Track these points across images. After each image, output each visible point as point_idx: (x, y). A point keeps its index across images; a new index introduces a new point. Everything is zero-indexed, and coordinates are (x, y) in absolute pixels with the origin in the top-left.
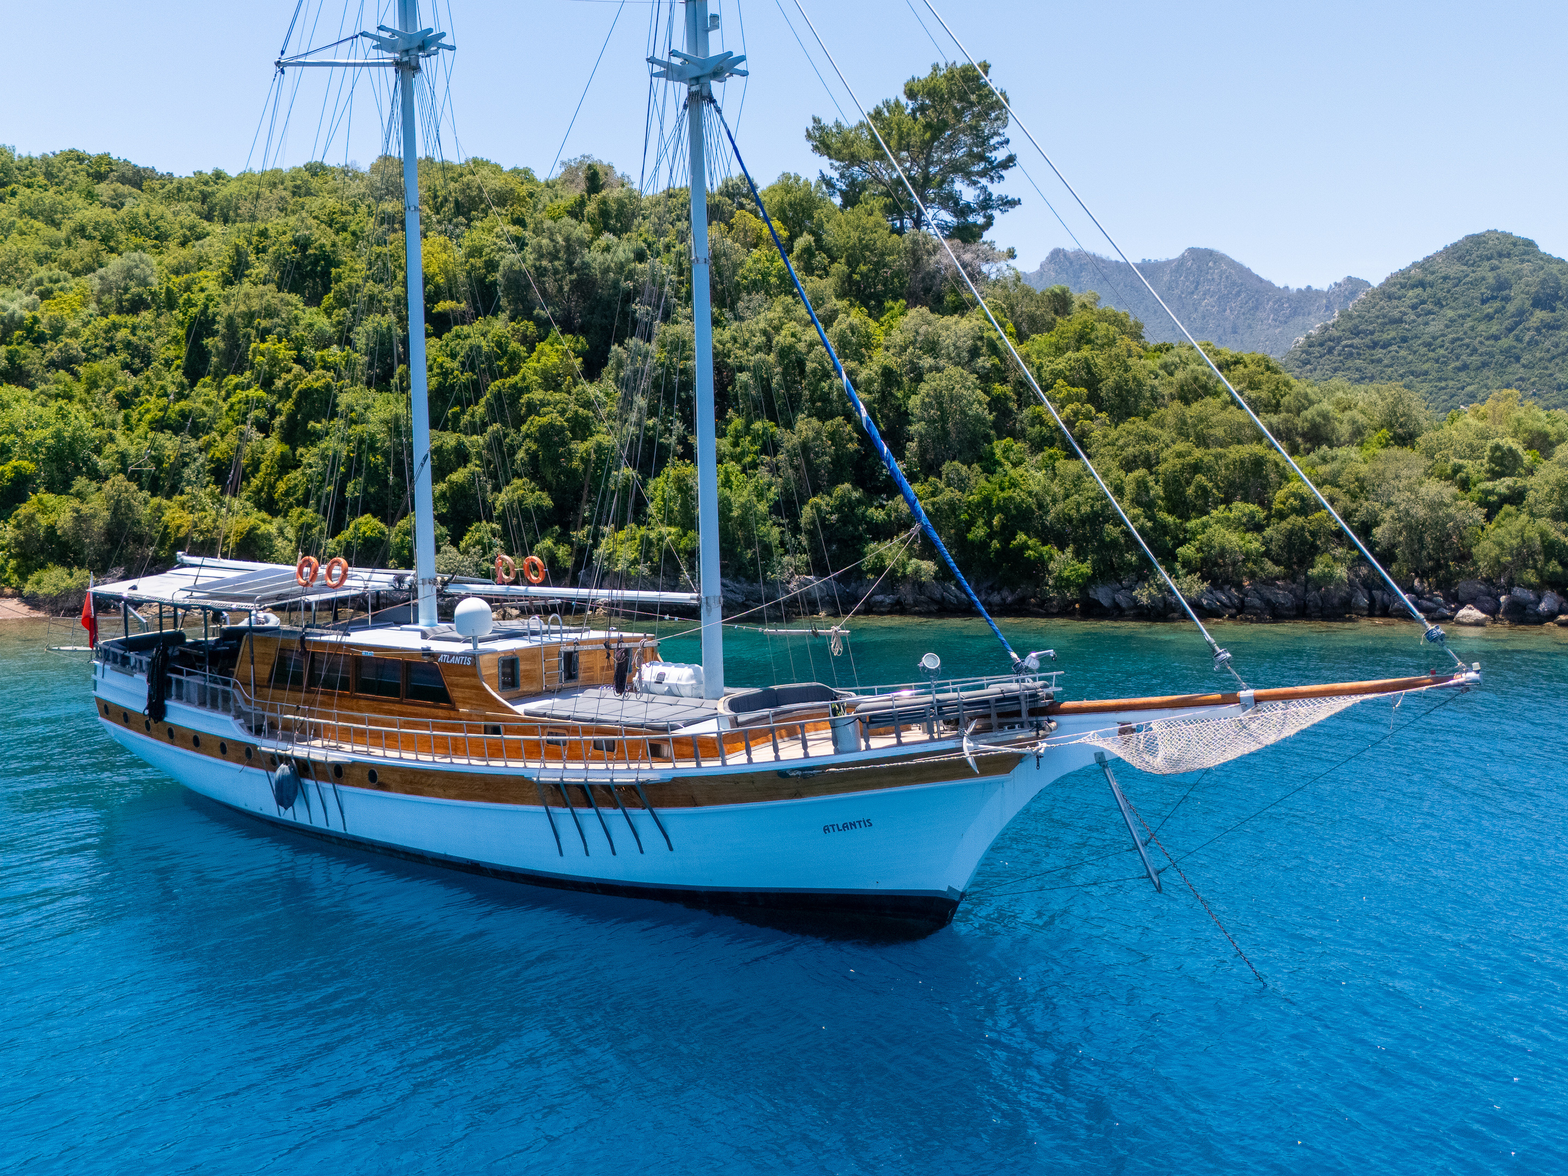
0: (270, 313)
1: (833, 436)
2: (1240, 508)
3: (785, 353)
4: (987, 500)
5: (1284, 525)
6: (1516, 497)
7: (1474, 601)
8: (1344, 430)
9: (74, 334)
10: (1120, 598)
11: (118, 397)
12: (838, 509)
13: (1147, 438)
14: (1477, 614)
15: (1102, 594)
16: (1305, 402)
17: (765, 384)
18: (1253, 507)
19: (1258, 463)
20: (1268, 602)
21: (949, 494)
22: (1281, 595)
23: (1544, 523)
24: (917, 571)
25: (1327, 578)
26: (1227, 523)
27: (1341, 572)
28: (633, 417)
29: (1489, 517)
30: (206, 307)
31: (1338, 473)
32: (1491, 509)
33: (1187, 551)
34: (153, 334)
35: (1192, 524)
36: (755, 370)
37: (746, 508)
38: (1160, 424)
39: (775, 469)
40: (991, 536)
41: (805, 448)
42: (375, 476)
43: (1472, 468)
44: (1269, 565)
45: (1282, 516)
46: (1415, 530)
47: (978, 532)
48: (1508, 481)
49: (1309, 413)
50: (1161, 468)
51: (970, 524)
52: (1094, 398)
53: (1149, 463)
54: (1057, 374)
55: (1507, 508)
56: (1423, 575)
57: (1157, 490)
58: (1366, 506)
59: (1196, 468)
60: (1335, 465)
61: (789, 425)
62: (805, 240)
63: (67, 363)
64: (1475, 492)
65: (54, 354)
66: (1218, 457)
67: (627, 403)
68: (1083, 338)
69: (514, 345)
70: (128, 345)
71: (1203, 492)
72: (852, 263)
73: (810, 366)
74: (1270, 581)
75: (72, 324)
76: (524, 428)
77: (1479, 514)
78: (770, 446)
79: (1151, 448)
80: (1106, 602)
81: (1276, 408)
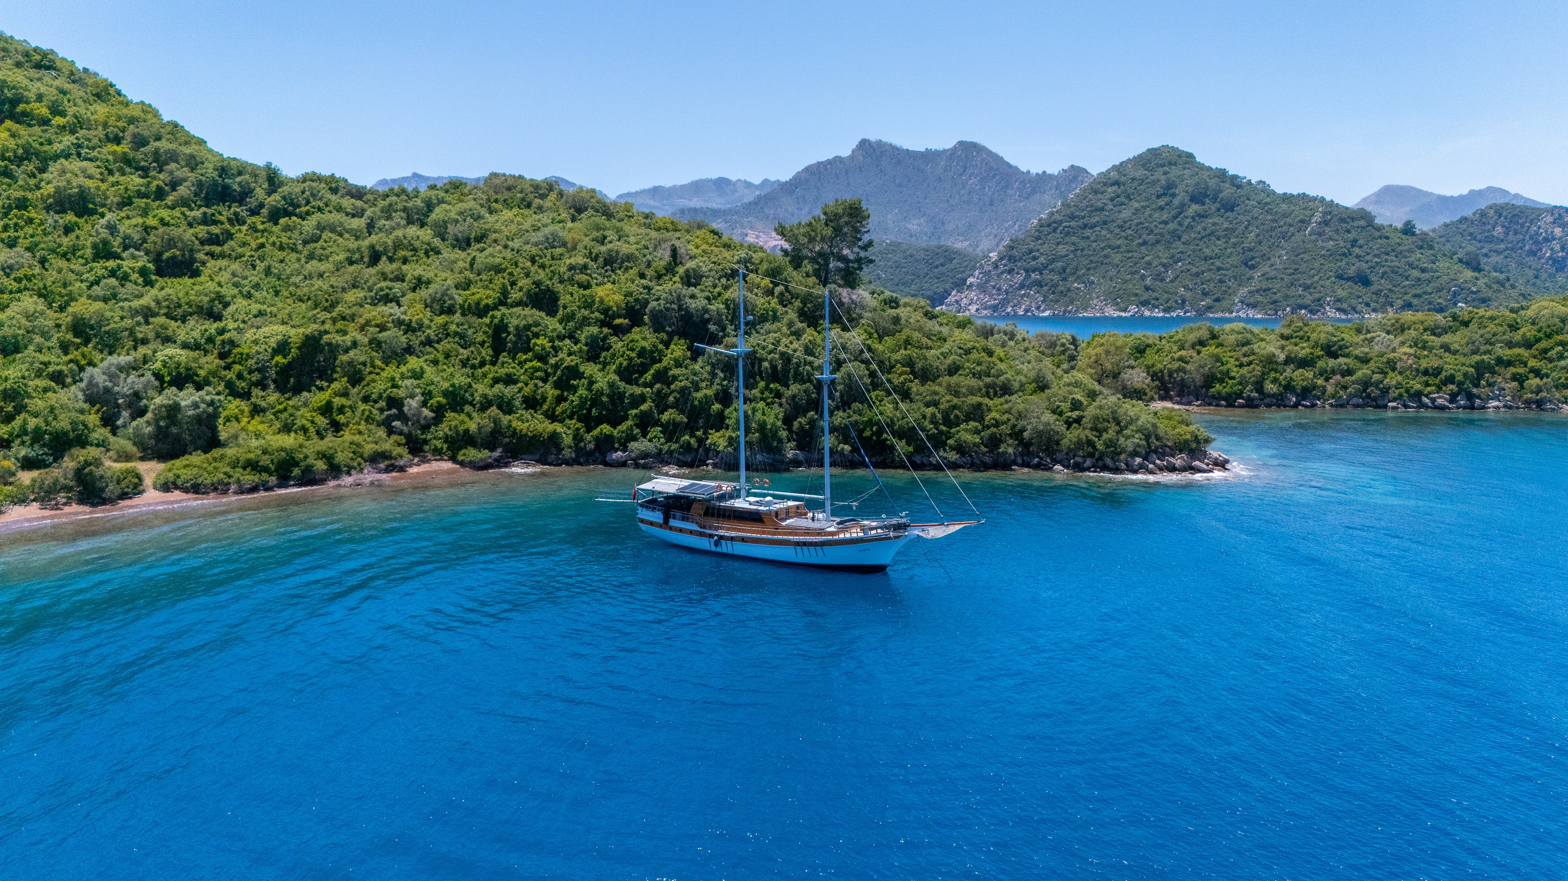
0: (537, 324)
1: (805, 391)
2: (972, 424)
3: (782, 354)
4: (870, 420)
5: (989, 432)
6: (1078, 421)
7: (1060, 462)
8: (1016, 385)
9: (429, 327)
10: (925, 460)
11: (461, 361)
12: (808, 423)
13: (936, 393)
14: (1061, 468)
15: (917, 459)
16: (1001, 373)
17: (774, 367)
18: (977, 424)
19: (980, 405)
20: (982, 462)
21: (856, 417)
22: (987, 459)
23: (1087, 432)
24: (843, 449)
25: (1005, 453)
26: (966, 430)
27: (1010, 450)
28: (717, 381)
29: (1068, 429)
30: (502, 319)
31: (1011, 409)
32: (1069, 424)
33: (951, 442)
34: (466, 327)
35: (953, 430)
36: (771, 362)
37: (773, 425)
38: (940, 385)
39: (781, 405)
40: (872, 435)
41: (794, 396)
42: (603, 406)
43: (1065, 406)
44: (982, 447)
45: (988, 427)
46: (1040, 434)
47: (867, 433)
48: (1077, 413)
49: (1002, 378)
50: (942, 407)
51: (863, 430)
52: (913, 372)
53: (935, 404)
54: (897, 361)
55: (1075, 425)
56: (1044, 451)
57: (939, 416)
58: (1022, 423)
59: (954, 407)
60: (1010, 404)
61: (787, 386)
62: (779, 289)
63: (429, 342)
64: (1064, 417)
65: (423, 338)
66: (963, 402)
67: (713, 375)
68: (907, 342)
69: (661, 346)
70: (456, 334)
71: (957, 416)
72: (804, 303)
73: (795, 361)
74: (984, 454)
75: (427, 322)
76: (673, 387)
77: (1064, 428)
78: (778, 395)
79: (937, 398)
80: (918, 462)
81: (988, 375)
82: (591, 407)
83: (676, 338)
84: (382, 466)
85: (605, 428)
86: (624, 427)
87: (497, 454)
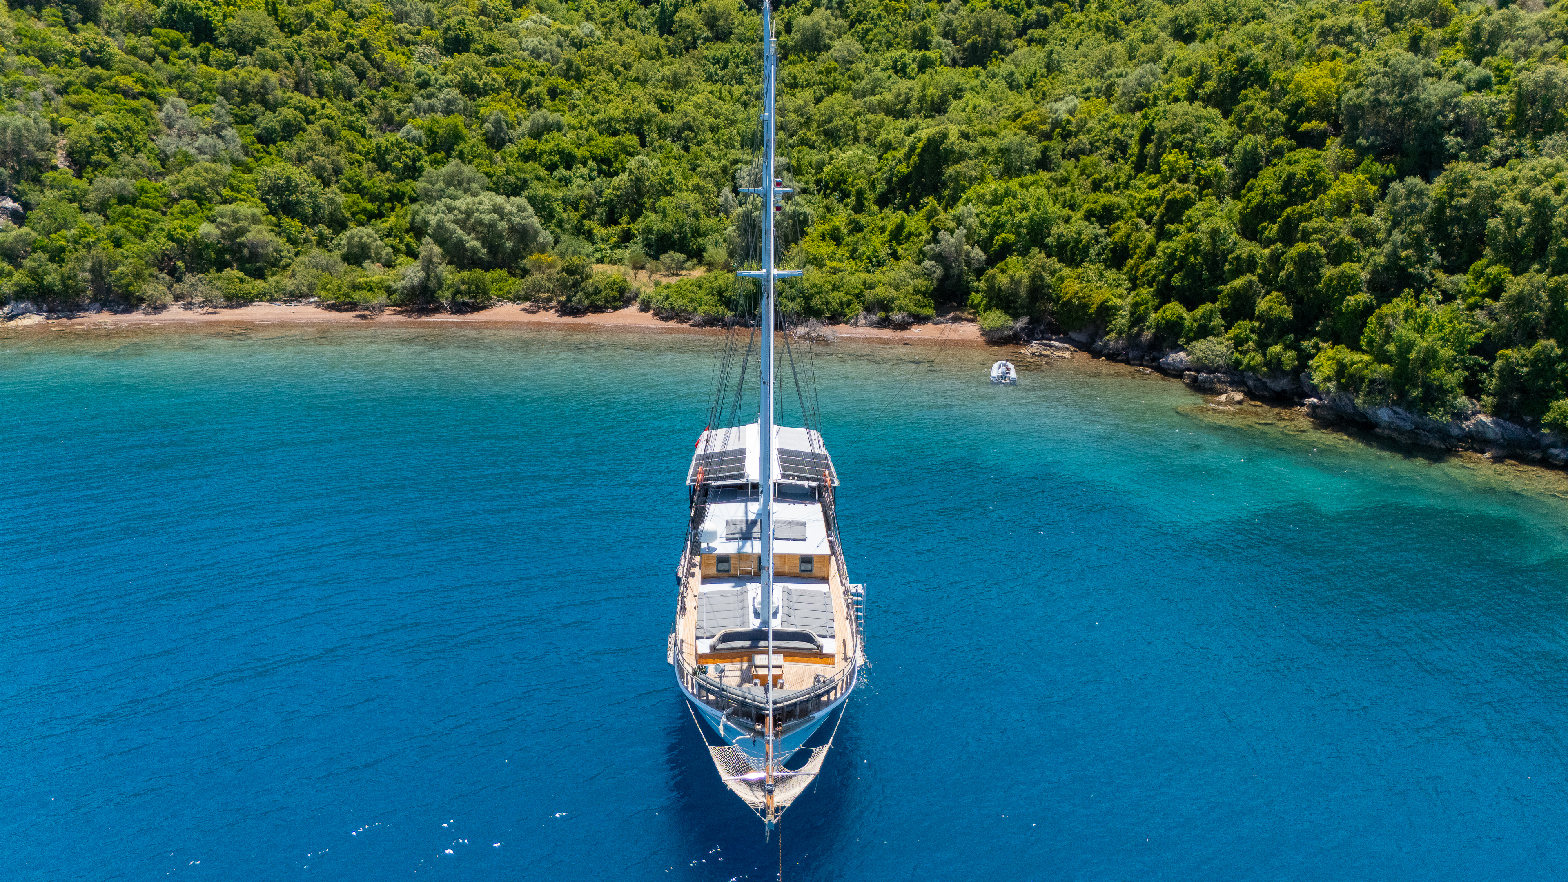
3: (1539, 205)
9: (1089, 131)
12: (1533, 363)
17: (1512, 231)
36: (1509, 218)
39: (1492, 314)
61: (1521, 273)
65: (1072, 147)
73: (1556, 220)
75: (1091, 123)
78: (1496, 291)
82: (1177, 270)
83: (1366, 161)
84: (875, 318)
85: (1174, 309)
86: (1199, 312)
87: (1020, 324)
